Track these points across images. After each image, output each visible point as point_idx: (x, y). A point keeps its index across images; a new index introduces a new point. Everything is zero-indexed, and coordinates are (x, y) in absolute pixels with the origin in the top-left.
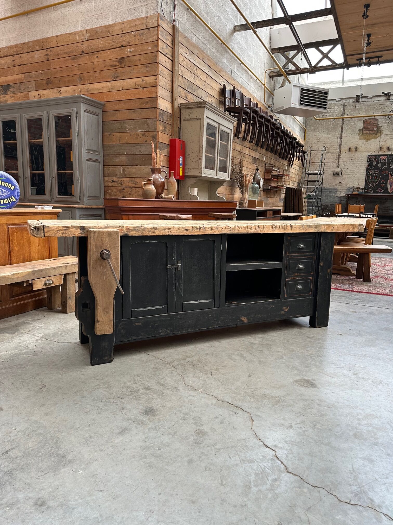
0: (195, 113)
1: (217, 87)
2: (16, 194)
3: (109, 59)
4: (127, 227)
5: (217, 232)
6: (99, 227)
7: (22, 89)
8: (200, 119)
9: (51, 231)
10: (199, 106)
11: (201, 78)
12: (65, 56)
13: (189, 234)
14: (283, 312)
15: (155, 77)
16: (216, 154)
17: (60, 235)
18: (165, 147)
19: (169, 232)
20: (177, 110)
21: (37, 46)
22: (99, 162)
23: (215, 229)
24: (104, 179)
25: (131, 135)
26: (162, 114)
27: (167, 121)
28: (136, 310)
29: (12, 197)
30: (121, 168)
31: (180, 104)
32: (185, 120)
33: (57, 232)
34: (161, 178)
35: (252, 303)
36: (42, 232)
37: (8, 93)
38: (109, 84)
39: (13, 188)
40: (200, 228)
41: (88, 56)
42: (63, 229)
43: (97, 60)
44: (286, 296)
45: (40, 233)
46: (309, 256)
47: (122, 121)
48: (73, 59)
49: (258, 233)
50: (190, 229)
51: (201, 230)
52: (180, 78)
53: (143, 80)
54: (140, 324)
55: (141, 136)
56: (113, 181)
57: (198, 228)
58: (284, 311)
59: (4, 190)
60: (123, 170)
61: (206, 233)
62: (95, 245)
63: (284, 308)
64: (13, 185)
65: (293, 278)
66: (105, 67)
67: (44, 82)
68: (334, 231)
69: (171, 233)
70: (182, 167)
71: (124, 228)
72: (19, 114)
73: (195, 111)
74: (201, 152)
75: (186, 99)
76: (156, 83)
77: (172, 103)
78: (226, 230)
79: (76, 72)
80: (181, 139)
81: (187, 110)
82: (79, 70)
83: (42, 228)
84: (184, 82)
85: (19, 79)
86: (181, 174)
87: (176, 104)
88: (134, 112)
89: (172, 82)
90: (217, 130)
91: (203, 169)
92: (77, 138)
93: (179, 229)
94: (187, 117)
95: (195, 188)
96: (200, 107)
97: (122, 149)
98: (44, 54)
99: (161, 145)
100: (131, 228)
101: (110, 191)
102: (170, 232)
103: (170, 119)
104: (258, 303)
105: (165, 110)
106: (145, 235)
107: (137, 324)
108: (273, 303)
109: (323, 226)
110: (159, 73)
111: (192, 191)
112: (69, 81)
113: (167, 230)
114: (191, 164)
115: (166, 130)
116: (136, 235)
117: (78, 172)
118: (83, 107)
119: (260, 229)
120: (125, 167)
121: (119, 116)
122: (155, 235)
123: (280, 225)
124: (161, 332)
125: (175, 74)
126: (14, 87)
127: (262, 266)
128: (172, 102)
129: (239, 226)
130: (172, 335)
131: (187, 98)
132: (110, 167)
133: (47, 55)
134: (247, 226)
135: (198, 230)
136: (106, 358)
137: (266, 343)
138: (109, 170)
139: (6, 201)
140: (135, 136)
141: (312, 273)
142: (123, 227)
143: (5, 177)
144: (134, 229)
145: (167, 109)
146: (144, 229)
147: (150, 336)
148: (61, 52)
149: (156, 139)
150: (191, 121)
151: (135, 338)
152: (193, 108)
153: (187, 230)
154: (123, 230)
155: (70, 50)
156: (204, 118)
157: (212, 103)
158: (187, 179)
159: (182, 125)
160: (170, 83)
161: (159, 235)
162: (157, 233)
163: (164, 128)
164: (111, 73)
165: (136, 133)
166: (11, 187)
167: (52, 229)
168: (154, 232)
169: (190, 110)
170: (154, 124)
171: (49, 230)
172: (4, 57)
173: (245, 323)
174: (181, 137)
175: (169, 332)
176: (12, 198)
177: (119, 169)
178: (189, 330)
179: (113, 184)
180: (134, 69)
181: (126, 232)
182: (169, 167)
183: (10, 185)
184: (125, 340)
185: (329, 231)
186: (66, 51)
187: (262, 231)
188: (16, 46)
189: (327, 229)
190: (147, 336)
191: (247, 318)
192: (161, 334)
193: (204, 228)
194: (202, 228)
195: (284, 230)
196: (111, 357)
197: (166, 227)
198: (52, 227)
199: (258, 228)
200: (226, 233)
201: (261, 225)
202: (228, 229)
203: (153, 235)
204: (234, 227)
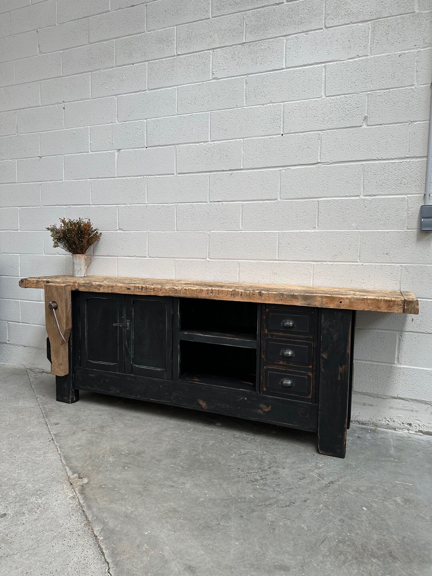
4: (79, 283)
5: (161, 294)
9: (29, 283)
13: (131, 294)
14: (260, 411)
19: (112, 290)
23: (158, 290)
28: (90, 361)
33: (32, 284)
35: (214, 387)
36: (24, 284)
40: (142, 287)
44: (265, 389)
46: (303, 339)
49: (212, 299)
50: (132, 289)
51: (143, 291)
54: (94, 375)
57: (140, 288)
58: (262, 410)
61: (148, 294)
63: (262, 406)
65: (276, 366)
68: (342, 308)
69: (114, 291)
71: (76, 284)
78: (170, 292)
83: (24, 280)
93: (121, 287)
100: (81, 285)
104: (222, 388)
106: (92, 291)
107: (91, 375)
108: (244, 394)
109: (320, 299)
113: (110, 288)
116: (85, 290)
119: (214, 294)
122: (100, 292)
123: (243, 291)
124: (112, 390)
127: (226, 341)
129: (187, 288)
130: (122, 396)
134: (196, 290)
135: (141, 290)
141: (311, 367)
144: (84, 285)
146: (91, 285)
147: (102, 391)
153: (129, 289)
154: (75, 286)
161: (103, 292)
162: (102, 290)
168: (99, 289)
173: (203, 409)
175: (119, 392)
178: (139, 397)
181: (77, 287)
185: (332, 306)
187: (217, 297)
189: (327, 303)
190: (99, 390)
191: (207, 403)
192: (111, 392)
193: (146, 288)
194: (144, 288)
195: (250, 298)
196: (69, 399)
197: (110, 285)
198: (30, 280)
199: (211, 293)
200: (170, 295)
201: (215, 290)
202: (173, 292)
203: (98, 292)
204: (181, 290)
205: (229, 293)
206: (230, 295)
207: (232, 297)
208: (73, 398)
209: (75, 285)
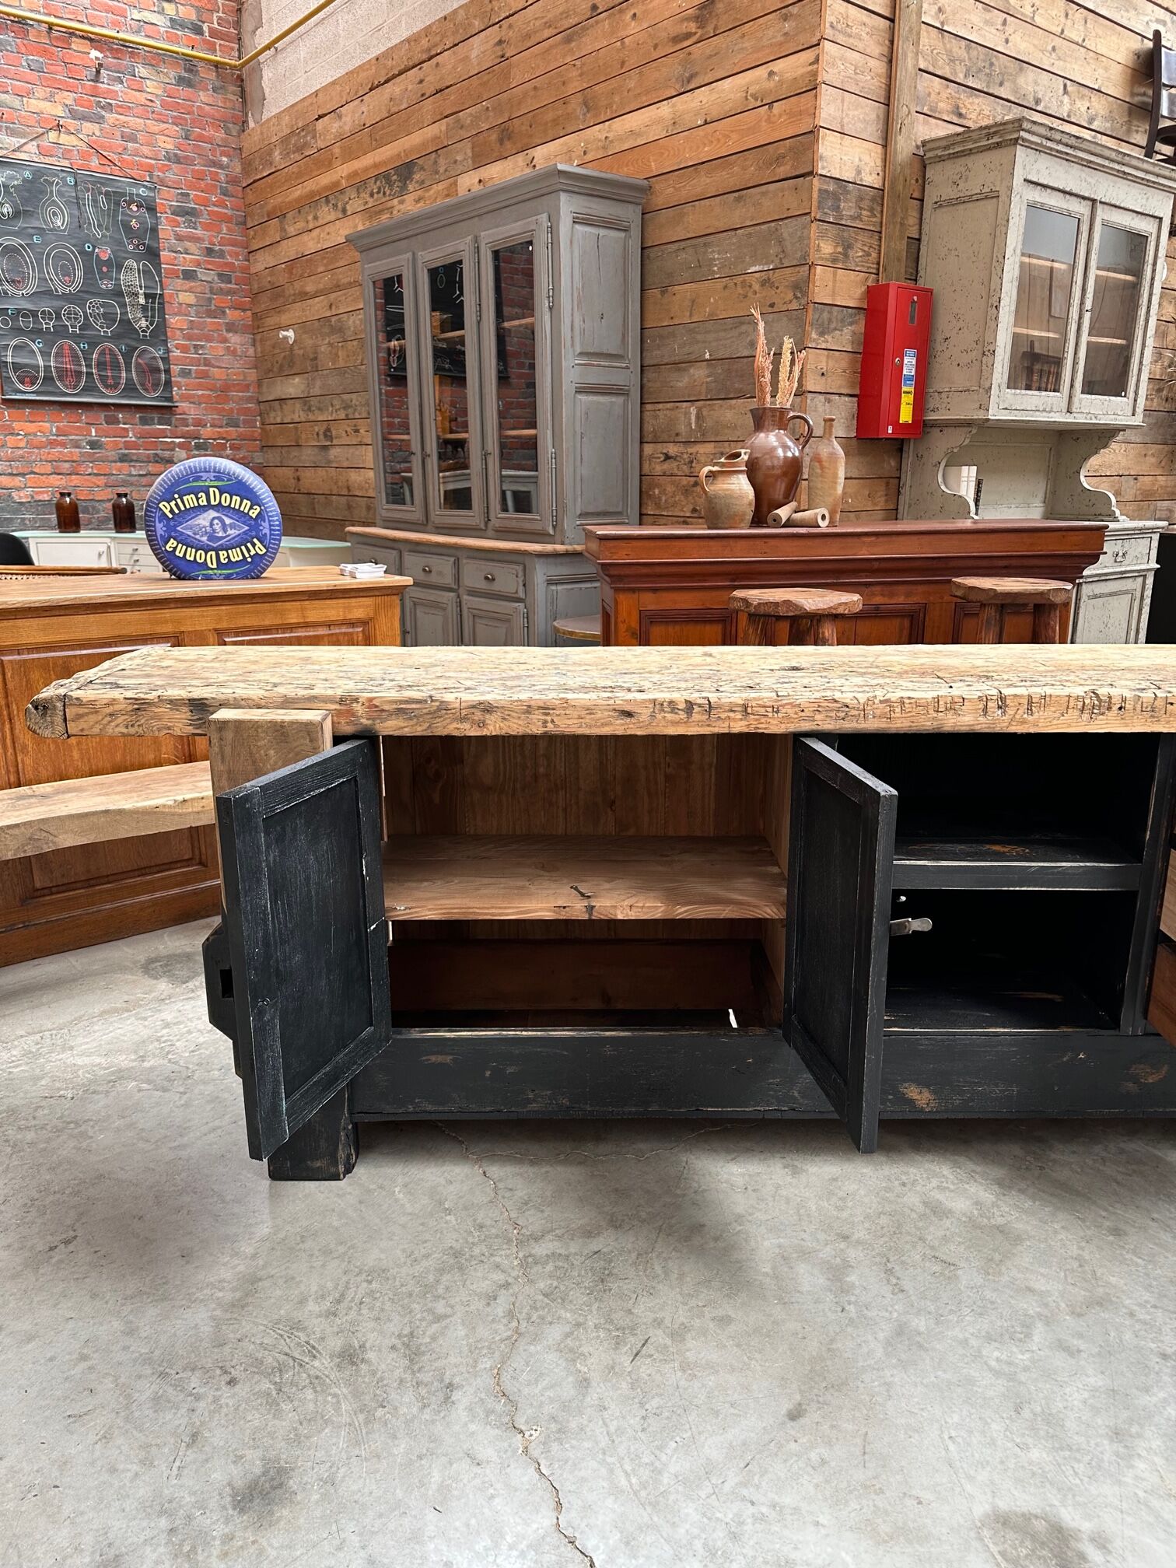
0: (979, 173)
1: (1122, 50)
2: (266, 531)
3: (667, 14)
4: (371, 700)
5: (778, 726)
6: (263, 703)
7: (442, 170)
8: (994, 196)
9: (87, 714)
10: (996, 139)
11: (1038, 20)
12: (547, 33)
13: (639, 733)
14: (1131, 1086)
15: (808, 56)
16: (1073, 327)
17: (117, 728)
18: (842, 321)
19: (545, 722)
20: (907, 171)
21: (475, 17)
22: (626, 394)
23: (762, 711)
24: (641, 451)
25: (725, 287)
26: (836, 197)
27: (859, 217)
29: (255, 540)
30: (693, 411)
31: (924, 143)
32: (938, 205)
33: (108, 719)
34: (785, 447)
35: (965, 1034)
36: (59, 719)
37: (411, 188)
38: (665, 110)
39: (257, 512)
40: (690, 704)
41: (609, 17)
42: (130, 708)
43: (634, 27)
45: (52, 723)
47: (700, 240)
48: (568, 40)
49: (997, 730)
50: (644, 714)
51: (696, 717)
52: (928, 38)
53: (771, 74)
54: (448, 1059)
55: (756, 287)
56: (667, 457)
57: (682, 706)
58: (1136, 1081)
59: (228, 521)
60: (698, 417)
61: (720, 728)
62: (229, 772)
63: (1137, 1068)
64: (255, 501)
66: (655, 47)
67: (494, 137)
69: (556, 726)
70: (912, 389)
71: (357, 707)
72: (409, 255)
73: (977, 162)
74: (992, 324)
75: (955, 120)
76: (815, 74)
77: (885, 146)
78: (818, 717)
79: (575, 86)
80: (921, 283)
81: (948, 164)
82: (581, 75)
83: (59, 705)
84: (949, 52)
85: (436, 138)
86: (906, 415)
87: (905, 146)
88: (738, 199)
89: (890, 61)
90: (1085, 228)
91: (994, 391)
92: (547, 317)
93: (590, 710)
94: (949, 193)
95: (965, 469)
96: (998, 145)
97: (698, 342)
98: (492, 42)
99: (825, 315)
100: (386, 707)
101: (657, 491)
102: (550, 725)
103: (871, 210)
105: (848, 175)
106: (445, 733)
107: (433, 1058)
110: (829, 33)
111: (951, 480)
112: (555, 122)
113: (537, 716)
114: (949, 373)
115: (851, 253)
116: (407, 732)
117: (549, 433)
118: (567, 206)
119: (1011, 712)
120: (705, 406)
121: (696, 221)
122: (485, 732)
123: (1128, 694)
124: (534, 1101)
125: (903, 27)
126: (422, 169)
127: (1026, 876)
128: (886, 141)
129: (894, 696)
130: (581, 1115)
131: (960, 115)
132: (660, 406)
133: (500, 42)
134: (937, 699)
135: (683, 715)
136: (318, 1164)
137: (1000, 1221)
138: (656, 417)
139: (236, 556)
140: (740, 290)
142: (356, 700)
143: (229, 475)
144: (399, 710)
145: (859, 172)
146: (439, 709)
147: (488, 1109)
148: (538, 23)
149: (805, 294)
150: (962, 207)
151: (430, 1108)
152: (970, 152)
153: (629, 714)
154: (353, 715)
155: (561, 9)
156: (1010, 188)
157: (1091, 120)
158: (936, 432)
159: (925, 227)
160: (879, 67)
161: (503, 733)
162: (494, 727)
163: (840, 249)
164: (671, 68)
165: (741, 279)
166: (251, 508)
167: (92, 707)
168: (482, 724)
169: (962, 161)
170: (801, 239)
171: (81, 711)
172: (400, 73)
173: (922, 1110)
174: (921, 273)
176: (254, 545)
177: (687, 414)
178: (654, 1108)
179: (666, 466)
180: (744, 35)
181: (364, 721)
182: (857, 392)
183: (245, 501)
184: (389, 1109)
186: (550, 16)
187: (1024, 722)
188: (427, 31)
190: (474, 1107)
191: (934, 1092)
192: (534, 1106)
193: (709, 708)
194: (700, 706)
195: (1152, 717)
196: (336, 1164)
197: (532, 703)
198: (92, 703)
199: (1000, 707)
200: (819, 728)
201: (1015, 695)
202: (833, 714)
203: (479, 734)
204: (866, 704)
205: (1071, 705)
206: (1077, 713)
207: (1086, 716)
208: (349, 1156)
209: (351, 713)
